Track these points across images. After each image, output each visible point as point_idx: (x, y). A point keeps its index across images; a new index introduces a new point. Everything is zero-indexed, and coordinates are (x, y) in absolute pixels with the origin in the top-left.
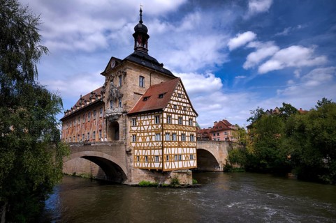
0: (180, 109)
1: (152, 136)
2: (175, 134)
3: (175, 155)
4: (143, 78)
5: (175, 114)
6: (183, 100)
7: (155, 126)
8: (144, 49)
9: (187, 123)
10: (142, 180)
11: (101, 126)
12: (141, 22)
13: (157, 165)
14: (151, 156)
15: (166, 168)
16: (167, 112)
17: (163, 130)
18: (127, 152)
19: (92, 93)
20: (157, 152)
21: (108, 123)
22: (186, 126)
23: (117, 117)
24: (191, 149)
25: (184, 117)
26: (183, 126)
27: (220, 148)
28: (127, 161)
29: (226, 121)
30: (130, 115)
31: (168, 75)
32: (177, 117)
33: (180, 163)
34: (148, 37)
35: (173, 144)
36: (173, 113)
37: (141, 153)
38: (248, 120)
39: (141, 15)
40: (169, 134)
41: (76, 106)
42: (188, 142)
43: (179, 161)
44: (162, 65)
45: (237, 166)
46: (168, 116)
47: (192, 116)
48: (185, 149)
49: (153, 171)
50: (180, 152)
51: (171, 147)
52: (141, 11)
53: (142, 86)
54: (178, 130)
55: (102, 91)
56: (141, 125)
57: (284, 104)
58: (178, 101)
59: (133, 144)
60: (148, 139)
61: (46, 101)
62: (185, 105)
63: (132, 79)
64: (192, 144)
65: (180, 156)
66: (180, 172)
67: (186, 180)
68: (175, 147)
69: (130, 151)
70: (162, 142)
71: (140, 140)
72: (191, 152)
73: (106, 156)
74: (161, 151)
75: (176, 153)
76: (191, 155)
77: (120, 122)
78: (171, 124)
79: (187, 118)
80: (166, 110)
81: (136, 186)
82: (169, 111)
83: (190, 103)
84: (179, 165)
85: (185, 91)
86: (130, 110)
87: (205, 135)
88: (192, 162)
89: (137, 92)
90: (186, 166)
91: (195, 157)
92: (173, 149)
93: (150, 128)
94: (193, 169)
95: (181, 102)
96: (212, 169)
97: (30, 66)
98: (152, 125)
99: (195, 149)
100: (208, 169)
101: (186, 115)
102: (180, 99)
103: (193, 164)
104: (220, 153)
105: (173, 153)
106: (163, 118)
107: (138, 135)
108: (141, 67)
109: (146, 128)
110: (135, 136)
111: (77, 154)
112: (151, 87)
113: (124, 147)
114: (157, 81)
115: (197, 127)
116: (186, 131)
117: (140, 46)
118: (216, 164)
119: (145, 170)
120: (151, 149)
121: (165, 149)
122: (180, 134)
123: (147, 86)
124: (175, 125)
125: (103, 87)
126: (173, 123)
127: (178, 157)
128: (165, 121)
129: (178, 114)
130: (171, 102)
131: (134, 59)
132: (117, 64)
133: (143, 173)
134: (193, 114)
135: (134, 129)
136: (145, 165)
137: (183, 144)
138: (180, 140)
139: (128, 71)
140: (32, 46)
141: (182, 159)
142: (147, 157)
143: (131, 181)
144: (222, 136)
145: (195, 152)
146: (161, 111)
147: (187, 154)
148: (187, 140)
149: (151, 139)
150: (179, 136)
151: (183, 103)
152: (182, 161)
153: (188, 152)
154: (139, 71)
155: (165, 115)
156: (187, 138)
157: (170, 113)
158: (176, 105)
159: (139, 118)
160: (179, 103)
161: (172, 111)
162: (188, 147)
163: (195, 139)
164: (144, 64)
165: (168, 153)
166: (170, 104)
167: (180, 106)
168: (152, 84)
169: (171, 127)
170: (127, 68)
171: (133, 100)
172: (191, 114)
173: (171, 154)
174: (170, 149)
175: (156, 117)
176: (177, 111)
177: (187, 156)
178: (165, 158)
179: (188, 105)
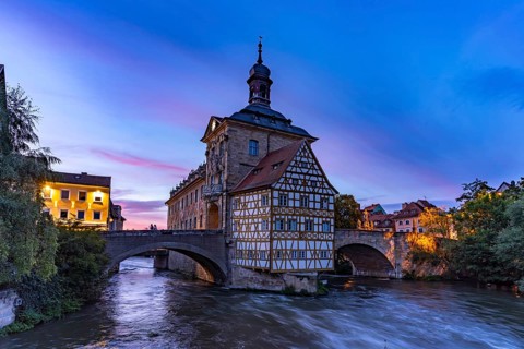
0: (305, 184)
1: (258, 223)
2: (294, 220)
3: (292, 251)
4: (257, 142)
5: (295, 191)
6: (311, 172)
7: (261, 210)
8: (264, 101)
9: (318, 206)
11: (202, 210)
12: (260, 61)
13: (263, 264)
14: (256, 251)
15: (274, 268)
16: (279, 190)
17: (272, 215)
20: (264, 246)
21: (208, 206)
22: (314, 209)
24: (324, 243)
25: (311, 197)
26: (309, 209)
28: (227, 257)
30: (232, 195)
32: (297, 196)
33: (302, 262)
34: (270, 82)
35: (289, 235)
36: (291, 191)
37: (244, 246)
39: (260, 52)
40: (282, 220)
42: (318, 233)
43: (298, 260)
44: (290, 121)
46: (281, 196)
47: (327, 194)
48: (312, 243)
49: (259, 271)
50: (302, 248)
51: (286, 239)
52: (260, 45)
53: (254, 153)
54: (300, 215)
56: (245, 208)
58: (302, 173)
59: (236, 234)
60: (253, 228)
62: (313, 178)
63: (237, 145)
64: (326, 236)
65: (302, 252)
66: (299, 275)
67: (307, 286)
68: (293, 239)
69: (231, 242)
70: (271, 232)
71: (244, 229)
72: (324, 246)
73: (194, 249)
74: (268, 244)
75: (295, 247)
76: (324, 254)
77: (219, 204)
78: (288, 207)
79: (318, 198)
80: (278, 186)
82: (283, 187)
83: (324, 176)
84: (302, 265)
85: (314, 158)
87: (387, 224)
88: (324, 262)
89: (245, 162)
90: (312, 267)
91: (330, 255)
92: (289, 243)
93: (256, 213)
95: (307, 174)
98: (258, 209)
99: (330, 244)
100: (376, 274)
101: (314, 193)
102: (305, 171)
103: (327, 264)
105: (289, 248)
106: (272, 198)
107: (241, 222)
109: (251, 212)
112: (269, 155)
113: (221, 238)
114: (278, 143)
116: (314, 216)
117: (257, 96)
118: (389, 266)
119: (249, 268)
120: (256, 242)
121: (275, 242)
122: (303, 221)
123: (262, 153)
124: (294, 208)
126: (291, 204)
127: (301, 255)
128: (276, 202)
129: (300, 192)
130: (288, 175)
132: (217, 124)
134: (330, 192)
135: (237, 213)
136: (249, 263)
137: (308, 237)
138: (303, 229)
139: (231, 134)
142: (251, 251)
143: (231, 284)
145: (331, 248)
146: (270, 188)
147: (315, 250)
148: (316, 230)
149: (256, 227)
150: (300, 223)
151: (311, 175)
152: (306, 259)
153: (317, 248)
154: (249, 132)
155: (276, 194)
156: (316, 227)
157: (286, 190)
158: (297, 180)
159: (242, 198)
160: (302, 177)
161: (288, 188)
162: (318, 240)
163: (332, 228)
164: (257, 122)
165: (279, 247)
166: (286, 178)
167: (305, 180)
168: (271, 149)
169: (287, 211)
170: (230, 130)
171: (238, 175)
172: (325, 192)
173: (286, 250)
174: (283, 242)
175: (263, 197)
176: (298, 188)
177: (315, 253)
178: (274, 255)
179: (320, 179)
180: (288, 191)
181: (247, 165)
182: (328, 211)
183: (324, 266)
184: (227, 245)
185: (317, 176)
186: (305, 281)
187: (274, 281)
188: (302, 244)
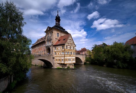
1: (61, 53)
3: (69, 59)
4: (58, 33)
5: (69, 45)
8: (59, 24)
9: (73, 49)
10: (58, 67)
11: (44, 49)
12: (58, 15)
13: (63, 62)
14: (61, 59)
15: (65, 63)
16: (66, 45)
17: (65, 51)
18: (53, 58)
19: (41, 38)
20: (63, 58)
21: (47, 48)
23: (50, 46)
26: (71, 49)
27: (83, 57)
29: (85, 48)
30: (54, 46)
31: (67, 33)
32: (69, 47)
33: (70, 61)
34: (60, 20)
35: (68, 55)
37: (58, 58)
38: (92, 48)
39: (58, 13)
40: (67, 52)
41: (36, 43)
44: (65, 29)
45: (88, 62)
46: (66, 46)
49: (61, 64)
50: (70, 58)
51: (67, 56)
52: (58, 11)
53: (58, 36)
54: (70, 51)
55: (45, 38)
56: (58, 49)
57: (103, 43)
58: (70, 41)
59: (55, 55)
60: (60, 54)
61: (26, 41)
62: (72, 43)
63: (55, 34)
64: (74, 56)
65: (70, 59)
66: (70, 64)
67: (72, 67)
68: (68, 56)
69: (54, 57)
70: (65, 55)
71: (57, 54)
72: (74, 58)
73: (46, 59)
76: (74, 59)
77: (51, 48)
80: (66, 44)
81: (56, 69)
83: (74, 42)
85: (72, 38)
86: (54, 44)
87: (78, 53)
88: (74, 61)
89: (56, 38)
90: (72, 62)
91: (75, 60)
92: (68, 57)
93: (61, 50)
94: (74, 64)
96: (80, 63)
97: (21, 29)
98: (61, 49)
99: (75, 57)
100: (79, 63)
101: (72, 46)
103: (74, 62)
104: (83, 58)
106: (65, 47)
107: (57, 52)
108: (58, 30)
109: (59, 50)
110: (55, 53)
111: (36, 58)
112: (61, 37)
113: (52, 56)
114: (63, 35)
115: (76, 50)
116: (72, 51)
117: (57, 23)
118: (82, 62)
120: (61, 57)
123: (60, 36)
124: (69, 49)
125: (45, 36)
128: (65, 48)
130: (68, 42)
131: (55, 27)
132: (50, 29)
133: (58, 65)
134: (75, 46)
135: (55, 50)
136: (59, 62)
137: (71, 55)
139: (53, 31)
140: (21, 22)
141: (71, 60)
143: (54, 67)
144: (84, 53)
146: (64, 45)
150: (70, 53)
156: (72, 53)
159: (57, 47)
163: (75, 54)
165: (66, 58)
167: (70, 43)
171: (55, 41)
178: (65, 60)
187: (65, 66)
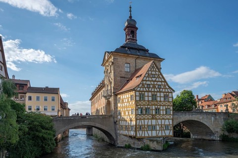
0: (154, 87)
2: (149, 108)
4: (129, 64)
5: (149, 91)
6: (157, 80)
7: (131, 103)
9: (162, 99)
12: (131, 17)
14: (129, 126)
16: (138, 91)
17: (137, 105)
22: (160, 101)
24: (167, 121)
25: (158, 94)
26: (157, 101)
28: (115, 129)
32: (150, 94)
34: (137, 29)
35: (146, 117)
36: (146, 91)
37: (123, 123)
39: (130, 11)
42: (163, 115)
43: (152, 130)
46: (140, 94)
47: (168, 92)
48: (159, 121)
50: (154, 124)
51: (144, 119)
52: (130, 7)
54: (152, 105)
58: (152, 81)
59: (119, 117)
60: (127, 114)
62: (160, 83)
63: (118, 66)
64: (168, 117)
65: (154, 126)
68: (148, 119)
69: (117, 122)
70: (136, 115)
74: (135, 122)
75: (150, 124)
76: (167, 127)
78: (145, 101)
79: (162, 95)
80: (139, 89)
82: (142, 89)
83: (165, 81)
84: (154, 134)
85: (159, 71)
90: (160, 134)
91: (171, 127)
92: (146, 121)
93: (128, 104)
95: (155, 81)
98: (129, 102)
99: (171, 121)
101: (160, 92)
102: (154, 79)
105: (146, 124)
106: (135, 96)
107: (122, 110)
108: (126, 56)
109: (126, 104)
112: (136, 71)
113: (112, 119)
116: (160, 105)
117: (129, 38)
119: (126, 136)
120: (128, 121)
121: (138, 121)
122: (154, 108)
123: (132, 70)
124: (148, 101)
126: (146, 99)
127: (153, 128)
128: (138, 98)
129: (151, 92)
130: (144, 82)
132: (108, 56)
134: (169, 90)
135: (119, 105)
136: (126, 132)
137: (157, 116)
138: (154, 113)
142: (126, 126)
143: (118, 144)
145: (171, 123)
146: (134, 90)
147: (162, 125)
148: (162, 113)
149: (129, 113)
150: (152, 110)
151: (157, 82)
152: (156, 130)
153: (163, 123)
154: (125, 59)
155: (138, 94)
156: (162, 111)
157: (143, 91)
158: (149, 85)
159: (121, 97)
160: (152, 83)
161: (145, 90)
162: (163, 119)
163: (171, 112)
164: (129, 52)
165: (140, 124)
166: (143, 84)
167: (154, 84)
168: (137, 68)
169: (144, 103)
170: (114, 59)
171: (119, 83)
172: (166, 91)
173: (144, 125)
174: (143, 121)
175: (131, 96)
176: (150, 89)
177: (162, 126)
178: (138, 128)
179: (163, 83)
180: (145, 92)
181: (124, 78)
182: (169, 102)
183: (167, 134)
184: (115, 123)
185: (162, 82)
186: (155, 143)
187: (139, 143)
188: (154, 122)
